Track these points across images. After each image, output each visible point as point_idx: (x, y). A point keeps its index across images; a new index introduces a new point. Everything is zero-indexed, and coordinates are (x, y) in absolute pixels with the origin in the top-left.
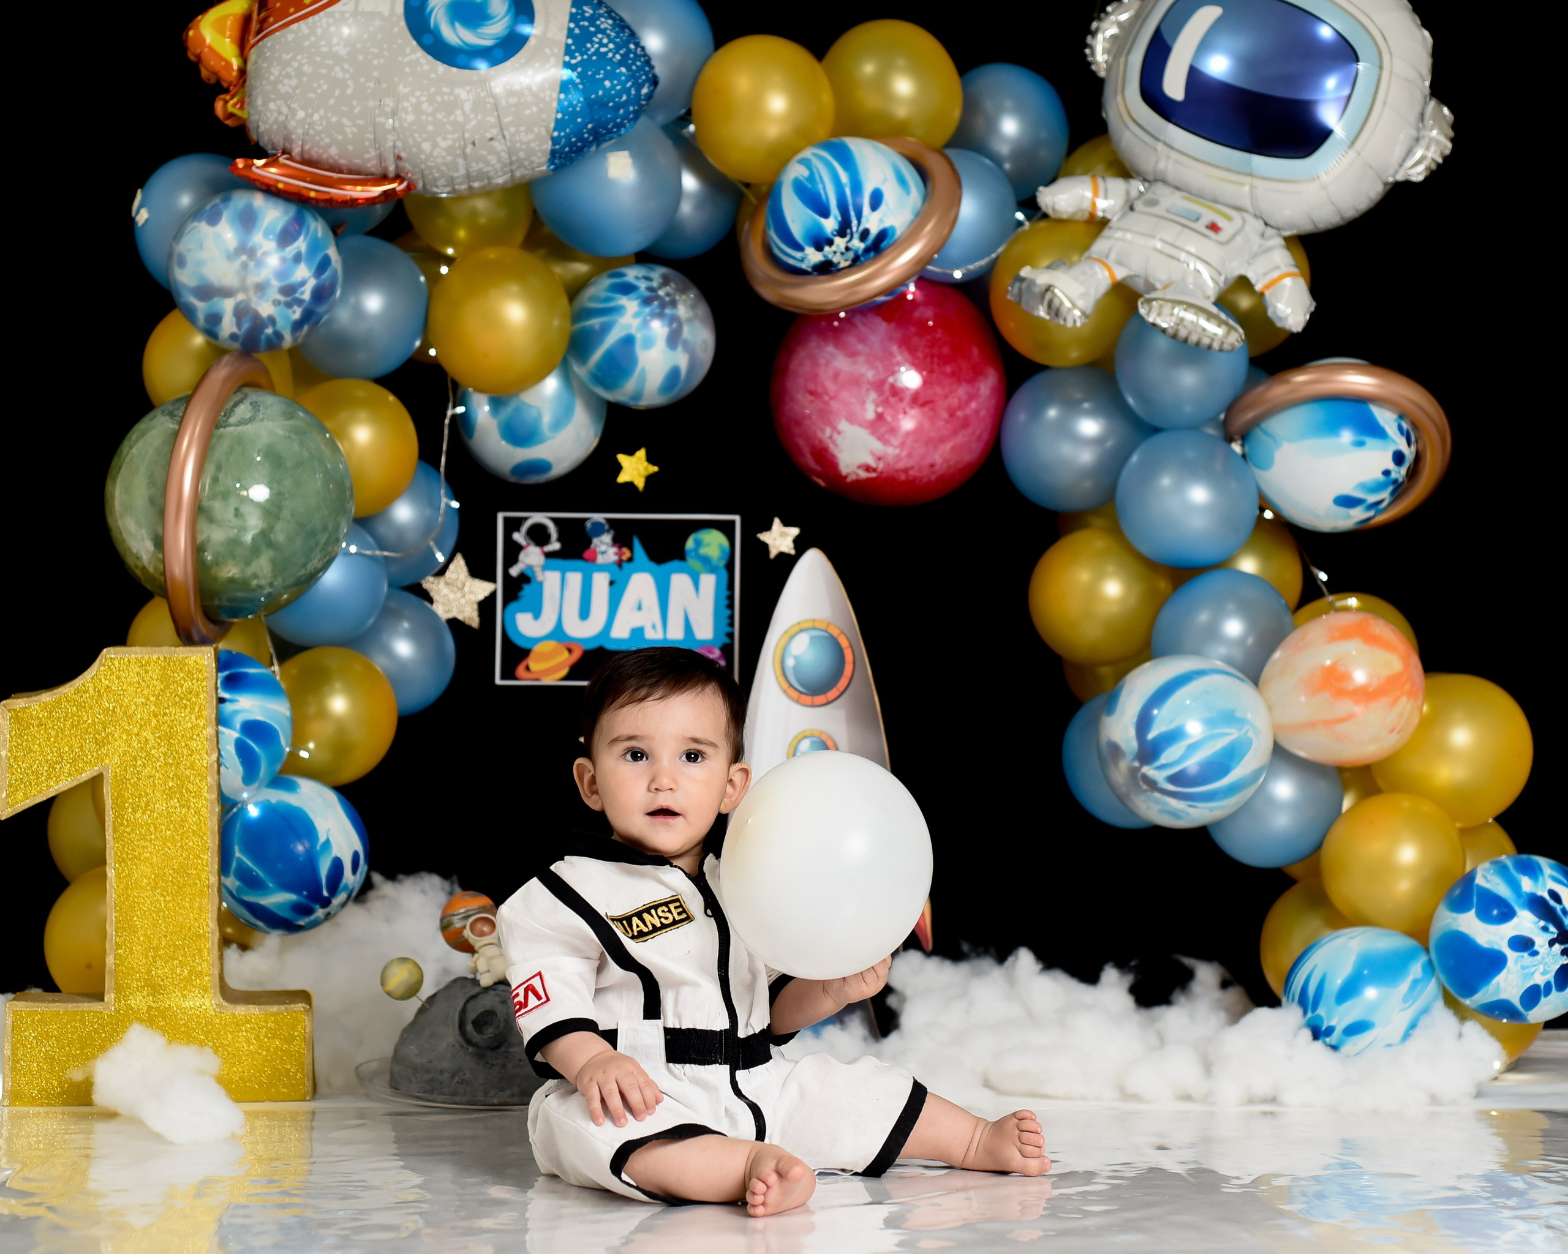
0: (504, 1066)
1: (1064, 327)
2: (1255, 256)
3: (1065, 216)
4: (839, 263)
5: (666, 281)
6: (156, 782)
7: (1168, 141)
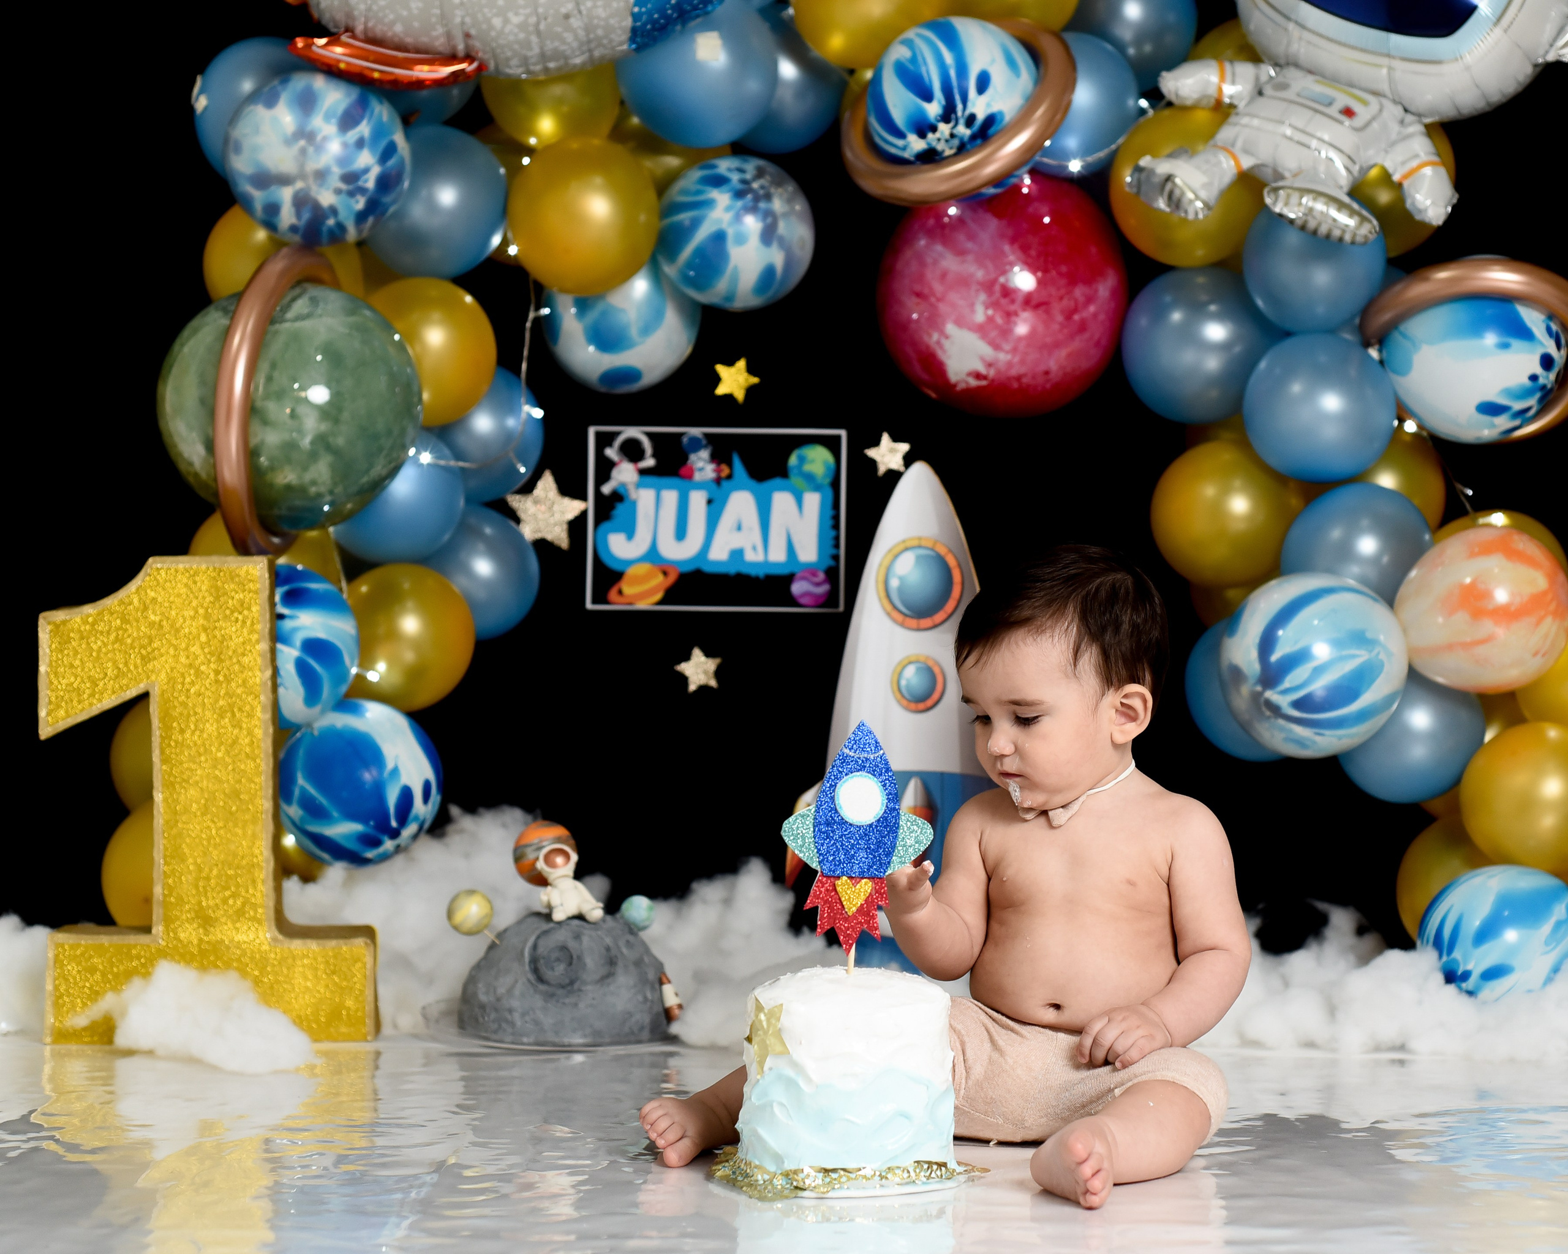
0: (576, 1005)
1: (1185, 221)
2: (1393, 144)
3: (1189, 103)
4: (943, 151)
5: (760, 173)
6: (206, 700)
7: (1300, 20)
